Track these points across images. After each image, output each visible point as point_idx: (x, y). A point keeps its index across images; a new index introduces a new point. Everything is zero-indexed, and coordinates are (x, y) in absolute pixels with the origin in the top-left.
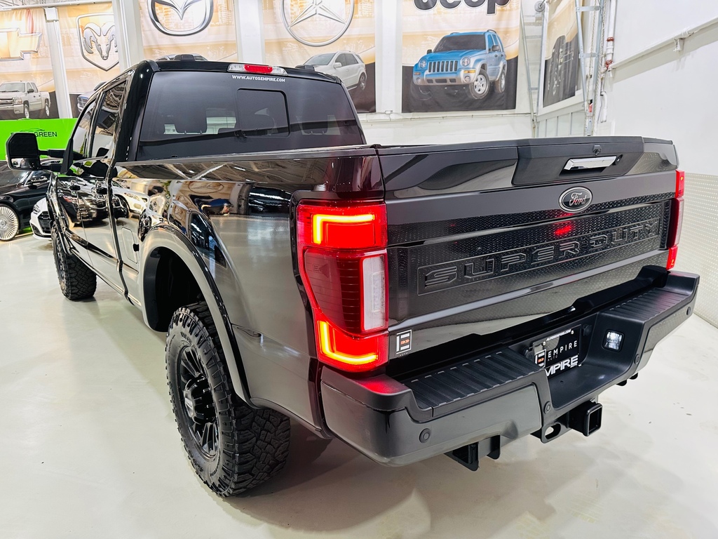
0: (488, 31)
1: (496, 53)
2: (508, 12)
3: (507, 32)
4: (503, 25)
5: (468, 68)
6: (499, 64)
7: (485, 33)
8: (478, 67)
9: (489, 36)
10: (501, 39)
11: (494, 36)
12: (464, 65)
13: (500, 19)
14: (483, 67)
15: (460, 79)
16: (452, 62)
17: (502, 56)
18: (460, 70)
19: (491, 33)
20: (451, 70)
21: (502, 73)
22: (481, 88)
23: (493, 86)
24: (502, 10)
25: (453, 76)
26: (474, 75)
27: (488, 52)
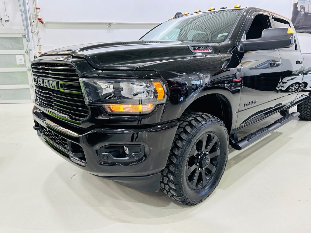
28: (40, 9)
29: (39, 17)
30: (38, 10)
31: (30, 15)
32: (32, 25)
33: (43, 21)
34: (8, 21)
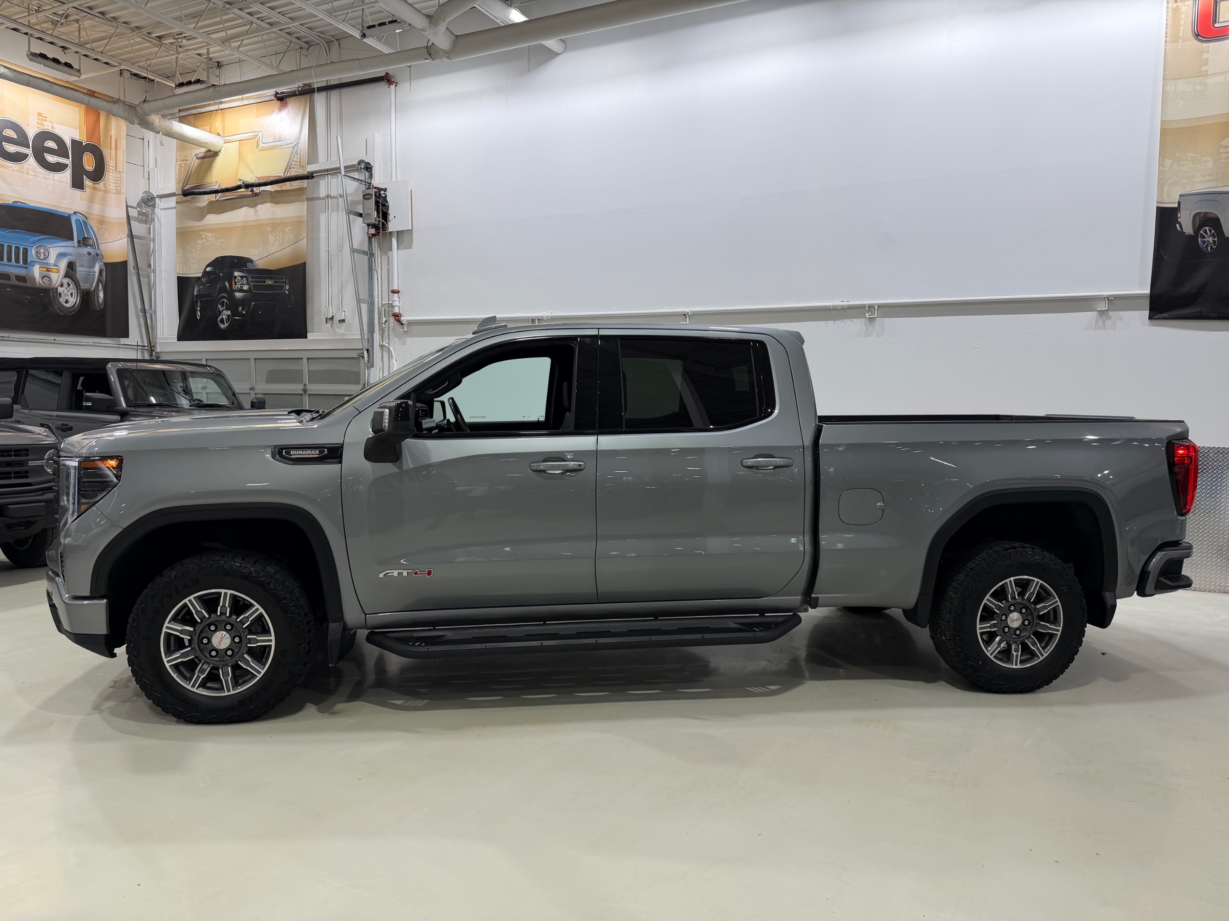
0: (75, 213)
1: (89, 249)
2: (101, 193)
3: (102, 221)
4: (96, 210)
5: (47, 264)
6: (93, 267)
7: (70, 215)
8: (63, 264)
9: (77, 220)
10: (95, 230)
11: (85, 223)
12: (38, 257)
13: (91, 200)
14: (71, 266)
15: (34, 278)
16: (17, 248)
17: (97, 255)
18: (33, 263)
19: (81, 218)
20: (17, 261)
21: (99, 280)
22: (69, 298)
23: (86, 297)
24: (95, 189)
25: (22, 272)
26: (57, 277)
27: (76, 245)
28: (398, 292)
29: (396, 310)
30: (396, 295)
31: (380, 307)
32: (382, 330)
33: (402, 318)
34: (343, 321)
